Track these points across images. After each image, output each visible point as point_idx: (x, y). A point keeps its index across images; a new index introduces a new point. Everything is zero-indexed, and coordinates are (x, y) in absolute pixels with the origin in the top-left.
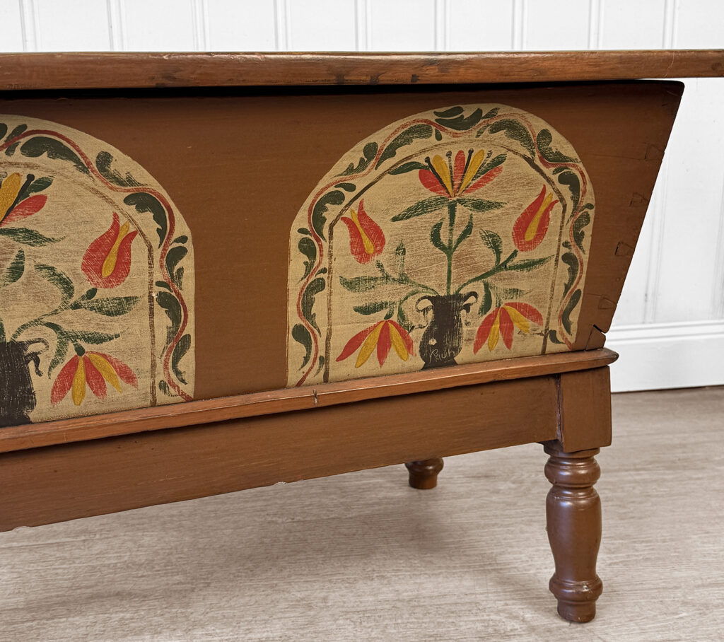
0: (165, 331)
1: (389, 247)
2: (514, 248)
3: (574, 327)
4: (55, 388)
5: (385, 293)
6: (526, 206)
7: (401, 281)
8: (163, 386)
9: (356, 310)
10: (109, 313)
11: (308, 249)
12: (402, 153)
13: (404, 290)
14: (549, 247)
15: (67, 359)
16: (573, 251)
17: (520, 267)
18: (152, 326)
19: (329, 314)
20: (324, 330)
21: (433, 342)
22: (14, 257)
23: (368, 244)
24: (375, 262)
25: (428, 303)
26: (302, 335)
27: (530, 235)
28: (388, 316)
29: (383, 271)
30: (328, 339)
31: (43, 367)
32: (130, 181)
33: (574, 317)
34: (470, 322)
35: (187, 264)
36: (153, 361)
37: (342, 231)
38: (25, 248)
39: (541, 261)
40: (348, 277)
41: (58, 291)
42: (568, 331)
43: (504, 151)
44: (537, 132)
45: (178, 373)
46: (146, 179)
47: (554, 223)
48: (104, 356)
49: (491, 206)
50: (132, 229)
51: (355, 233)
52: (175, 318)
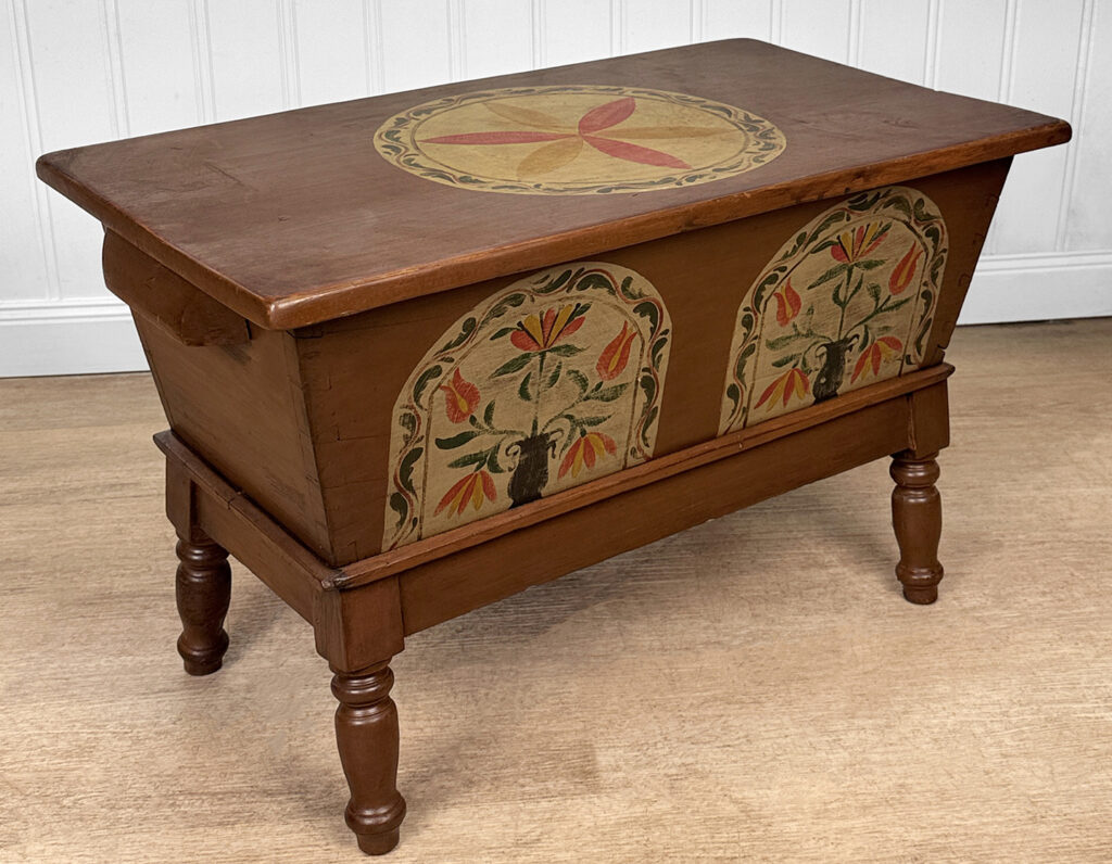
0: (642, 406)
1: (803, 310)
2: (889, 293)
3: (924, 349)
4: (562, 466)
5: (795, 347)
6: (901, 259)
7: (807, 336)
8: (633, 452)
9: (774, 365)
10: (608, 400)
11: (748, 323)
12: (821, 236)
13: (809, 341)
14: (913, 289)
15: (574, 442)
16: (931, 290)
17: (891, 308)
18: (634, 404)
19: (755, 372)
20: (749, 385)
21: (823, 381)
22: (555, 367)
23: (789, 310)
24: (791, 324)
25: (824, 349)
26: (734, 393)
27: (901, 282)
28: (795, 365)
29: (796, 330)
30: (751, 392)
31: (557, 452)
32: (641, 295)
33: (924, 342)
34: (851, 359)
35: (665, 351)
36: (630, 432)
37: (773, 304)
38: (563, 359)
39: (907, 300)
40: (771, 339)
41: (578, 389)
42: (919, 353)
43: (891, 219)
44: (915, 201)
45: (645, 439)
46: (651, 291)
47: (919, 269)
48: (599, 434)
49: (877, 264)
50: (635, 330)
51: (781, 304)
52: (650, 396)
